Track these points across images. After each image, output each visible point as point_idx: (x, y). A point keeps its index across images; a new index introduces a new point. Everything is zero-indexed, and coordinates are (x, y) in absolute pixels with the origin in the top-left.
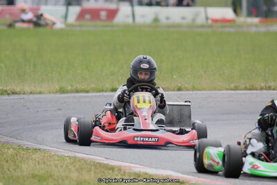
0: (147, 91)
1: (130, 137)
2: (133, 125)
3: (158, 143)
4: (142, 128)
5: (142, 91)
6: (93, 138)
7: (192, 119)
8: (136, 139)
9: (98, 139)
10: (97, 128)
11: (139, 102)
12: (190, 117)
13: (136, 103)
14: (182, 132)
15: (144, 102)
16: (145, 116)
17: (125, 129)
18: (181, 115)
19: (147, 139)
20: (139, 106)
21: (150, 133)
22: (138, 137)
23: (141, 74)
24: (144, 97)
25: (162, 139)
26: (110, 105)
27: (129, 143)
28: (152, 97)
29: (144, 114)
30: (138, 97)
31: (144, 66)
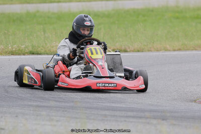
4: (102, 76)
8: (98, 85)
9: (64, 85)
10: (63, 75)
11: (92, 54)
13: (90, 54)
15: (97, 53)
16: (101, 65)
17: (86, 76)
19: (107, 85)
20: (94, 57)
21: (109, 79)
22: (100, 83)
23: (84, 30)
25: (119, 85)
26: (59, 56)
27: (93, 88)
28: (101, 49)
29: (100, 63)
30: (91, 49)
31: (88, 23)
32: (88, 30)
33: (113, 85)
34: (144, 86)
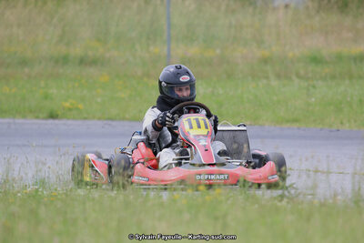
0: (195, 112)
2: (189, 159)
3: (229, 181)
4: (204, 162)
5: (189, 113)
8: (198, 177)
9: (143, 180)
11: (191, 128)
13: (187, 128)
15: (199, 127)
16: (205, 146)
17: (179, 164)
19: (213, 177)
20: (192, 132)
23: (180, 90)
26: (140, 133)
29: (203, 142)
30: (189, 121)
31: (185, 78)
32: (187, 89)
33: (222, 177)
34: (276, 178)
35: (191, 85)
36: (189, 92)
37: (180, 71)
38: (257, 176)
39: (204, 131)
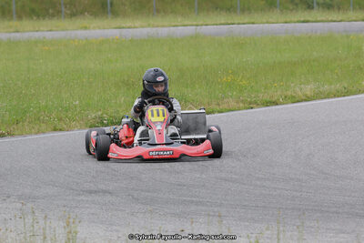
1: (145, 152)
2: (148, 140)
3: (173, 156)
4: (157, 142)
6: (110, 155)
7: (207, 124)
8: (151, 154)
10: (113, 145)
11: (153, 115)
12: (205, 124)
13: (150, 117)
14: (197, 142)
15: (158, 116)
16: (159, 130)
17: (140, 144)
18: (197, 123)
20: (153, 119)
21: (165, 146)
22: (153, 152)
23: (157, 87)
24: (158, 110)
25: (177, 151)
27: (145, 157)
28: (166, 110)
29: (159, 127)
30: (152, 111)
31: (160, 79)
32: (161, 86)
33: (168, 153)
34: (211, 151)
35: (165, 82)
36: (163, 88)
37: (157, 73)
38: (195, 151)
39: (161, 119)
